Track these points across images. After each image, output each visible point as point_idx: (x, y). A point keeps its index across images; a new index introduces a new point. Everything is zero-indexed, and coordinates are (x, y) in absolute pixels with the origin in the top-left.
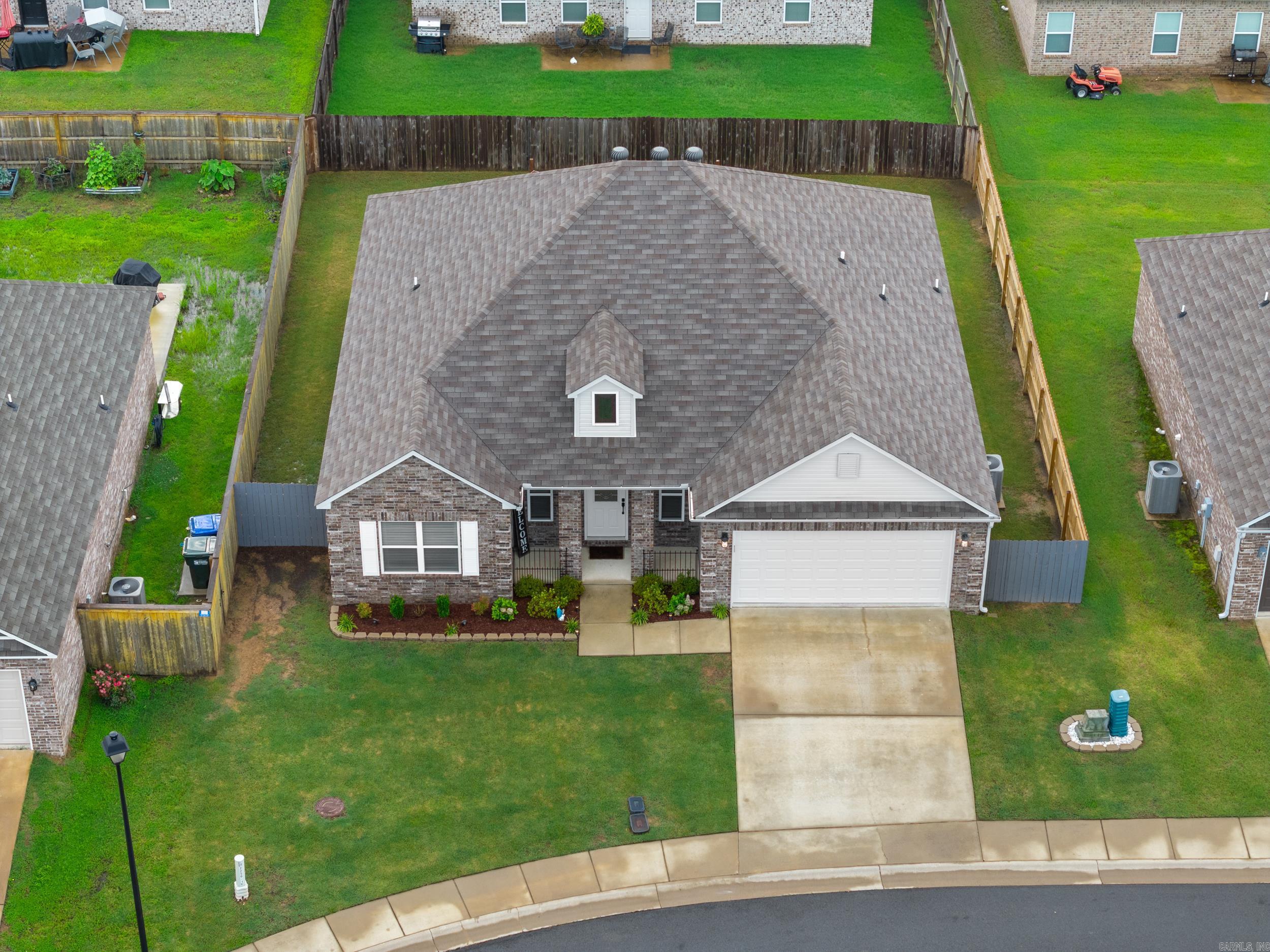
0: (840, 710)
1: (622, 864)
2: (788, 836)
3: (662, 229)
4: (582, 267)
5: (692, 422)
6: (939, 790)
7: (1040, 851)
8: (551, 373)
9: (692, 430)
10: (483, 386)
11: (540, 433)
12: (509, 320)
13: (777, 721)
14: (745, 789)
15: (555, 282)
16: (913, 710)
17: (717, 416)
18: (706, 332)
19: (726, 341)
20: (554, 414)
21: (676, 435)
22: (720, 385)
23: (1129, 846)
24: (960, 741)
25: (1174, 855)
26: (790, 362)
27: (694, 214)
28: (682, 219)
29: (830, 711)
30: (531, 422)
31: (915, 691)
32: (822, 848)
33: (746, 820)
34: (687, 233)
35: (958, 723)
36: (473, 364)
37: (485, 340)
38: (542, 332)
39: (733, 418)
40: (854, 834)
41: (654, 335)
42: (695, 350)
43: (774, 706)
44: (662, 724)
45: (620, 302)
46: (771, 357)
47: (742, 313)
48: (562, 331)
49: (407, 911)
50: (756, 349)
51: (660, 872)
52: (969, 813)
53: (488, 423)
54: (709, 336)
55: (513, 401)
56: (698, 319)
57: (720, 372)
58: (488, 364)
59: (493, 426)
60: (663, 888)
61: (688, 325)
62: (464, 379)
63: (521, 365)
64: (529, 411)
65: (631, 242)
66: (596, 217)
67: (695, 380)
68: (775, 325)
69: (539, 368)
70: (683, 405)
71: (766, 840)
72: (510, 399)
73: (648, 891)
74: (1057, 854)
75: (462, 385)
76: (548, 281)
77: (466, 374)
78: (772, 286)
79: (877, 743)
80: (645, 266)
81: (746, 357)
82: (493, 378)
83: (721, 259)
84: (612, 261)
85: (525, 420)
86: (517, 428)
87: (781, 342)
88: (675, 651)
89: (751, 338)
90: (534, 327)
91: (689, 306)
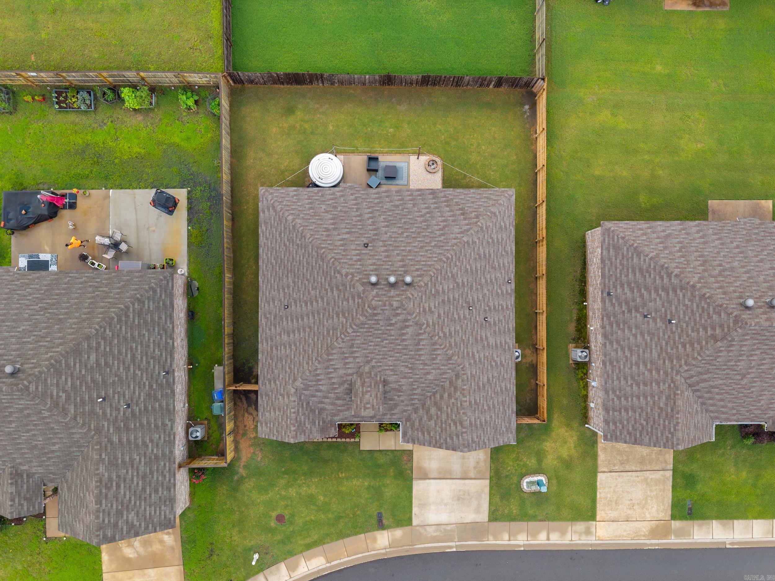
0: (449, 477)
1: (375, 540)
2: (428, 528)
3: (393, 333)
4: (357, 348)
5: (402, 401)
6: (477, 511)
7: (506, 536)
8: (346, 386)
9: (402, 404)
10: (319, 391)
11: (343, 405)
12: (327, 368)
13: (427, 481)
14: (415, 510)
15: (346, 353)
16: (473, 476)
17: (413, 399)
18: (410, 371)
19: (418, 375)
20: (348, 399)
21: (396, 405)
22: (414, 389)
23: (534, 534)
24: (487, 490)
25: (548, 539)
26: (443, 382)
27: (407, 327)
28: (401, 329)
29: (445, 477)
30: (339, 402)
31: (475, 468)
32: (438, 534)
33: (415, 522)
34: (403, 334)
35: (487, 482)
36: (314, 383)
37: (318, 375)
38: (341, 372)
39: (418, 400)
40: (448, 528)
41: (388, 372)
42: (405, 377)
43: (427, 474)
44: (388, 482)
45: (374, 361)
46: (436, 380)
47: (425, 364)
48: (350, 371)
49: (309, 560)
50: (430, 377)
51: (387, 543)
52: (486, 519)
53: (322, 402)
54: (411, 373)
55: (332, 395)
56: (407, 367)
57: (414, 385)
58: (320, 383)
59: (324, 403)
60: (387, 550)
61: (402, 369)
62: (310, 388)
63: (334, 383)
64: (338, 398)
65: (379, 338)
66: (364, 328)
67: (404, 388)
68: (439, 369)
69: (341, 384)
70: (399, 396)
71: (421, 530)
72: (330, 395)
73: (383, 551)
74: (512, 538)
75: (310, 390)
76: (343, 353)
77: (311, 387)
78: (439, 354)
79: (460, 491)
80: (385, 347)
81: (426, 380)
82: (323, 388)
83: (418, 344)
84: (371, 345)
85: (337, 401)
86: (333, 404)
87: (440, 375)
88: (394, 449)
89: (428, 373)
90: (338, 370)
91: (403, 362)
